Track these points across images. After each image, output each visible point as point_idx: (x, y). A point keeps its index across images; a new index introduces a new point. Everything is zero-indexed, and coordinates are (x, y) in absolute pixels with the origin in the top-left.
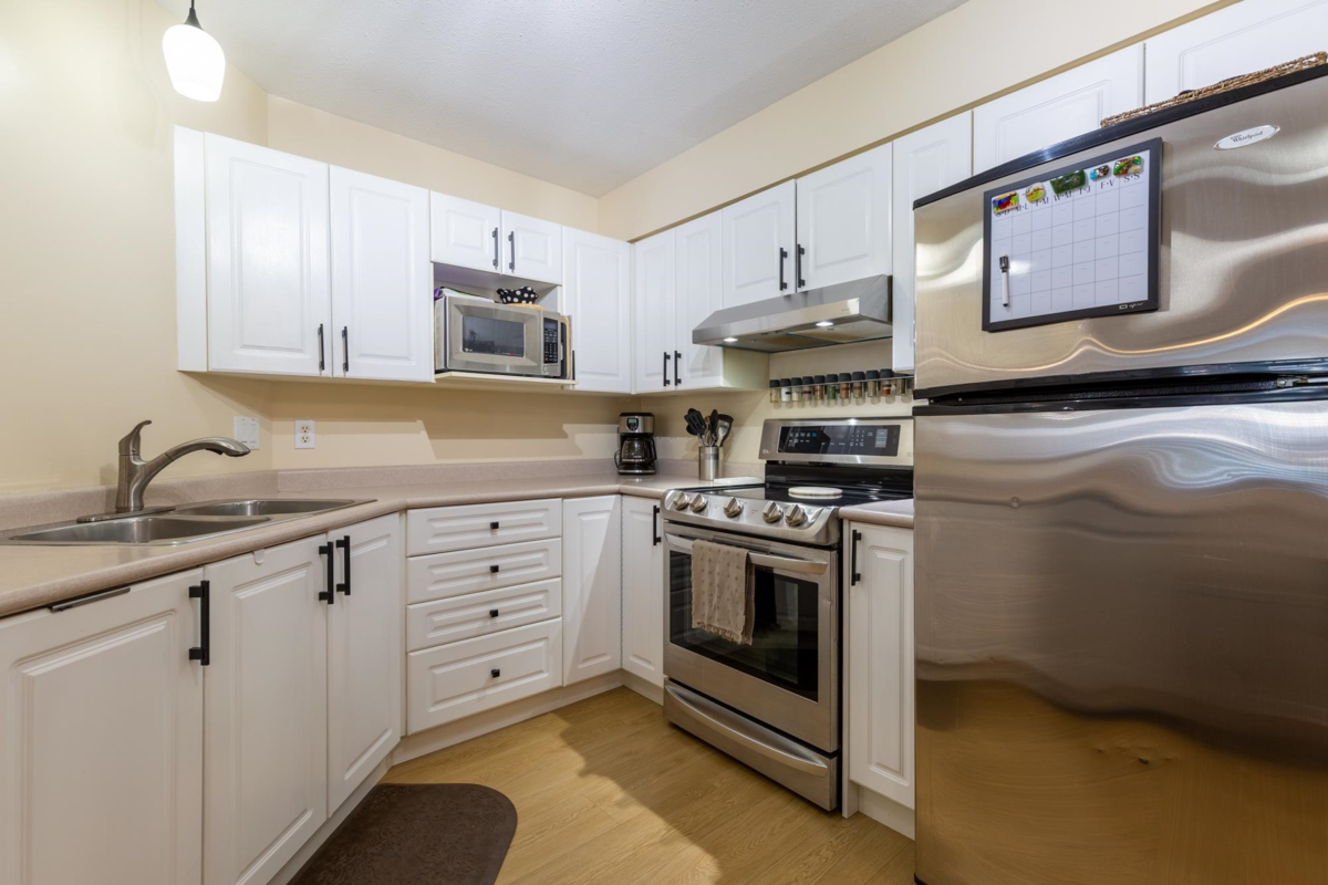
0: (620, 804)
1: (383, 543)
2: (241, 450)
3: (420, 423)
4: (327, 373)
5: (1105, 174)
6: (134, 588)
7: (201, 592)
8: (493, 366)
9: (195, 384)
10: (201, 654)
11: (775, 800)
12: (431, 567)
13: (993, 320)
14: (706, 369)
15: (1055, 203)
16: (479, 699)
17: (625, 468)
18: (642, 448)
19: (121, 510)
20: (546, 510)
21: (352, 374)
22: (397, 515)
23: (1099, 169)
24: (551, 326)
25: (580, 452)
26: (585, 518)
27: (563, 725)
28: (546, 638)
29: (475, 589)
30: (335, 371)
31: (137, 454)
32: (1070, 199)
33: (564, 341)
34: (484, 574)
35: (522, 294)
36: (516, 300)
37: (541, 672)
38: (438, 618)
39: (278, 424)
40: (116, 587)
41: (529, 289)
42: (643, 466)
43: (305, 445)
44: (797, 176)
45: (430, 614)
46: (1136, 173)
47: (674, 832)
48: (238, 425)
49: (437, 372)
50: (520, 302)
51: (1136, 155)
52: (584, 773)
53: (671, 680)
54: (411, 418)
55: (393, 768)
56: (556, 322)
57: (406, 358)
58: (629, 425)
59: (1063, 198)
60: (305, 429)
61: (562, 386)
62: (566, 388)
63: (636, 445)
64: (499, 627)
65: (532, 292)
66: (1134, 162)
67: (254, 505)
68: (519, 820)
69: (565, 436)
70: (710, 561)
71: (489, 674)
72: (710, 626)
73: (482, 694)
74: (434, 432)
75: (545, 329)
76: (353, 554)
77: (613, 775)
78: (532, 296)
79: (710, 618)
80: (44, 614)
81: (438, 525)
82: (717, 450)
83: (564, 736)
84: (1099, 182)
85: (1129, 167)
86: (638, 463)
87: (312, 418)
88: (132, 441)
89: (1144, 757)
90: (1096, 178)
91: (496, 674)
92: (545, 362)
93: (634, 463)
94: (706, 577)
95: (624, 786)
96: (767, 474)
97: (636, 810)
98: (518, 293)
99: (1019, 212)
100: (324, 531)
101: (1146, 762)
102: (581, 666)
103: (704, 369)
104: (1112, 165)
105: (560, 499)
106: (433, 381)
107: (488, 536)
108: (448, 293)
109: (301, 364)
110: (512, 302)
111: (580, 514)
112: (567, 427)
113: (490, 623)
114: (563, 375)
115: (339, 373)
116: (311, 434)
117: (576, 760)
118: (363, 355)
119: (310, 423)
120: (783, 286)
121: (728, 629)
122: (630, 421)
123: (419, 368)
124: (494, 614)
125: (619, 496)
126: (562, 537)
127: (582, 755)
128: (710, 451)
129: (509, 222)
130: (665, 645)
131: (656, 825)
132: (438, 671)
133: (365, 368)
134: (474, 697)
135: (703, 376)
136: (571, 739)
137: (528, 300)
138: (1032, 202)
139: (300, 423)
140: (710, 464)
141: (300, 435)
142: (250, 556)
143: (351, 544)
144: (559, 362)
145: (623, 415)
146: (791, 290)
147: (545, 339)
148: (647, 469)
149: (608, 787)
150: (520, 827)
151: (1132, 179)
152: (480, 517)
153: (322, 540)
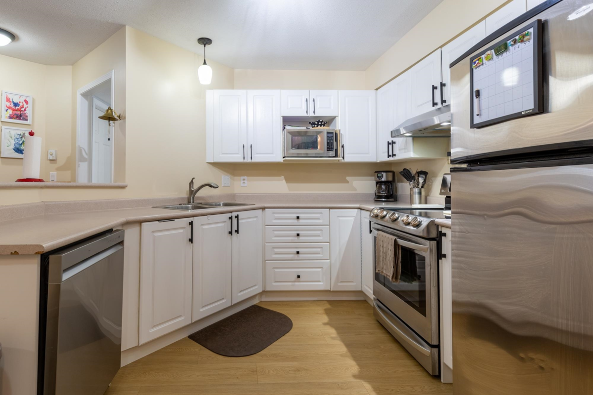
0: (333, 338)
1: (255, 219)
2: (216, 186)
3: (283, 177)
4: (246, 160)
5: (515, 43)
6: (176, 220)
7: (191, 224)
8: (307, 154)
9: (211, 166)
10: (191, 240)
11: (409, 362)
12: (274, 230)
13: (475, 123)
14: (406, 148)
15: (497, 60)
16: (292, 285)
17: (378, 198)
18: (386, 188)
19: (189, 203)
20: (321, 213)
21: (254, 160)
22: (261, 210)
23: (512, 41)
24: (331, 135)
25: (356, 190)
26: (341, 219)
27: (328, 306)
28: (322, 268)
29: (290, 241)
30: (248, 160)
31: (193, 187)
32: (503, 57)
33: (336, 140)
34: (294, 236)
35: (318, 123)
36: (316, 126)
37: (319, 281)
38: (276, 250)
39: (236, 178)
40: (172, 219)
41: (321, 120)
42: (386, 197)
43: (244, 185)
44: (441, 47)
45: (273, 248)
46: (528, 40)
47: (349, 354)
48: (223, 179)
49: (283, 158)
50: (317, 126)
51: (526, 32)
52: (325, 324)
53: (378, 299)
54: (279, 175)
55: (261, 301)
56: (333, 133)
57: (272, 153)
58: (378, 177)
59: (500, 57)
60: (244, 180)
61: (339, 160)
62: (340, 161)
63: (383, 187)
64: (300, 259)
65: (322, 122)
66: (526, 35)
67: (223, 204)
68: (292, 329)
69: (348, 182)
70: (382, 241)
71: (296, 276)
72: (382, 272)
73: (293, 284)
74: (288, 180)
75: (327, 137)
76: (240, 221)
77: (336, 328)
78: (323, 123)
79: (383, 268)
80: (157, 222)
81: (276, 215)
82: (420, 190)
83: (326, 310)
84: (514, 47)
85: (524, 38)
86: (384, 196)
87: (246, 175)
88: (192, 183)
89: (542, 365)
90: (512, 45)
91: (299, 277)
92: (328, 150)
93: (382, 196)
94: (381, 249)
95: (338, 333)
96: (446, 203)
97: (338, 342)
98: (316, 123)
99: (484, 67)
100: (231, 212)
101: (542, 368)
102: (339, 284)
103: (405, 149)
104: (517, 37)
105: (328, 209)
106: (282, 161)
107: (296, 221)
108: (287, 127)
109: (237, 158)
110: (314, 127)
111: (338, 216)
112: (348, 178)
113: (296, 256)
114: (336, 156)
115: (249, 160)
116: (246, 181)
117: (325, 319)
118: (257, 154)
119: (245, 177)
120: (434, 104)
121: (388, 274)
122: (379, 175)
123: (277, 156)
124: (298, 253)
125: (359, 210)
126: (329, 225)
127: (329, 318)
128: (416, 190)
129: (314, 94)
130: (373, 281)
131: (343, 349)
132: (276, 270)
133: (258, 158)
134: (290, 284)
135: (405, 152)
136: (327, 312)
137: (321, 125)
138: (488, 61)
139: (242, 178)
140: (416, 197)
141: (242, 182)
142: (206, 217)
143: (239, 218)
144: (334, 150)
145: (376, 172)
146: (440, 106)
147: (327, 140)
148: (388, 198)
149: (333, 332)
150: (291, 331)
151: (527, 43)
152: (293, 213)
153: (230, 215)
